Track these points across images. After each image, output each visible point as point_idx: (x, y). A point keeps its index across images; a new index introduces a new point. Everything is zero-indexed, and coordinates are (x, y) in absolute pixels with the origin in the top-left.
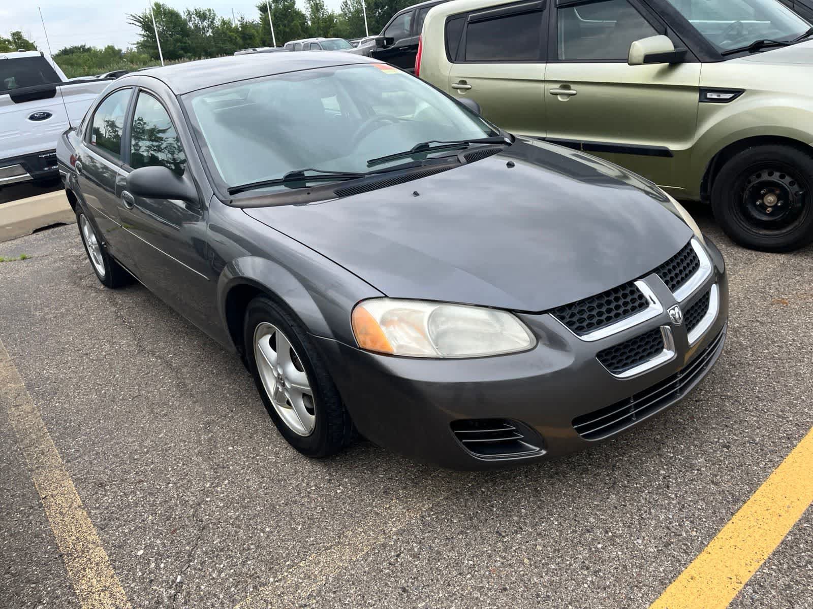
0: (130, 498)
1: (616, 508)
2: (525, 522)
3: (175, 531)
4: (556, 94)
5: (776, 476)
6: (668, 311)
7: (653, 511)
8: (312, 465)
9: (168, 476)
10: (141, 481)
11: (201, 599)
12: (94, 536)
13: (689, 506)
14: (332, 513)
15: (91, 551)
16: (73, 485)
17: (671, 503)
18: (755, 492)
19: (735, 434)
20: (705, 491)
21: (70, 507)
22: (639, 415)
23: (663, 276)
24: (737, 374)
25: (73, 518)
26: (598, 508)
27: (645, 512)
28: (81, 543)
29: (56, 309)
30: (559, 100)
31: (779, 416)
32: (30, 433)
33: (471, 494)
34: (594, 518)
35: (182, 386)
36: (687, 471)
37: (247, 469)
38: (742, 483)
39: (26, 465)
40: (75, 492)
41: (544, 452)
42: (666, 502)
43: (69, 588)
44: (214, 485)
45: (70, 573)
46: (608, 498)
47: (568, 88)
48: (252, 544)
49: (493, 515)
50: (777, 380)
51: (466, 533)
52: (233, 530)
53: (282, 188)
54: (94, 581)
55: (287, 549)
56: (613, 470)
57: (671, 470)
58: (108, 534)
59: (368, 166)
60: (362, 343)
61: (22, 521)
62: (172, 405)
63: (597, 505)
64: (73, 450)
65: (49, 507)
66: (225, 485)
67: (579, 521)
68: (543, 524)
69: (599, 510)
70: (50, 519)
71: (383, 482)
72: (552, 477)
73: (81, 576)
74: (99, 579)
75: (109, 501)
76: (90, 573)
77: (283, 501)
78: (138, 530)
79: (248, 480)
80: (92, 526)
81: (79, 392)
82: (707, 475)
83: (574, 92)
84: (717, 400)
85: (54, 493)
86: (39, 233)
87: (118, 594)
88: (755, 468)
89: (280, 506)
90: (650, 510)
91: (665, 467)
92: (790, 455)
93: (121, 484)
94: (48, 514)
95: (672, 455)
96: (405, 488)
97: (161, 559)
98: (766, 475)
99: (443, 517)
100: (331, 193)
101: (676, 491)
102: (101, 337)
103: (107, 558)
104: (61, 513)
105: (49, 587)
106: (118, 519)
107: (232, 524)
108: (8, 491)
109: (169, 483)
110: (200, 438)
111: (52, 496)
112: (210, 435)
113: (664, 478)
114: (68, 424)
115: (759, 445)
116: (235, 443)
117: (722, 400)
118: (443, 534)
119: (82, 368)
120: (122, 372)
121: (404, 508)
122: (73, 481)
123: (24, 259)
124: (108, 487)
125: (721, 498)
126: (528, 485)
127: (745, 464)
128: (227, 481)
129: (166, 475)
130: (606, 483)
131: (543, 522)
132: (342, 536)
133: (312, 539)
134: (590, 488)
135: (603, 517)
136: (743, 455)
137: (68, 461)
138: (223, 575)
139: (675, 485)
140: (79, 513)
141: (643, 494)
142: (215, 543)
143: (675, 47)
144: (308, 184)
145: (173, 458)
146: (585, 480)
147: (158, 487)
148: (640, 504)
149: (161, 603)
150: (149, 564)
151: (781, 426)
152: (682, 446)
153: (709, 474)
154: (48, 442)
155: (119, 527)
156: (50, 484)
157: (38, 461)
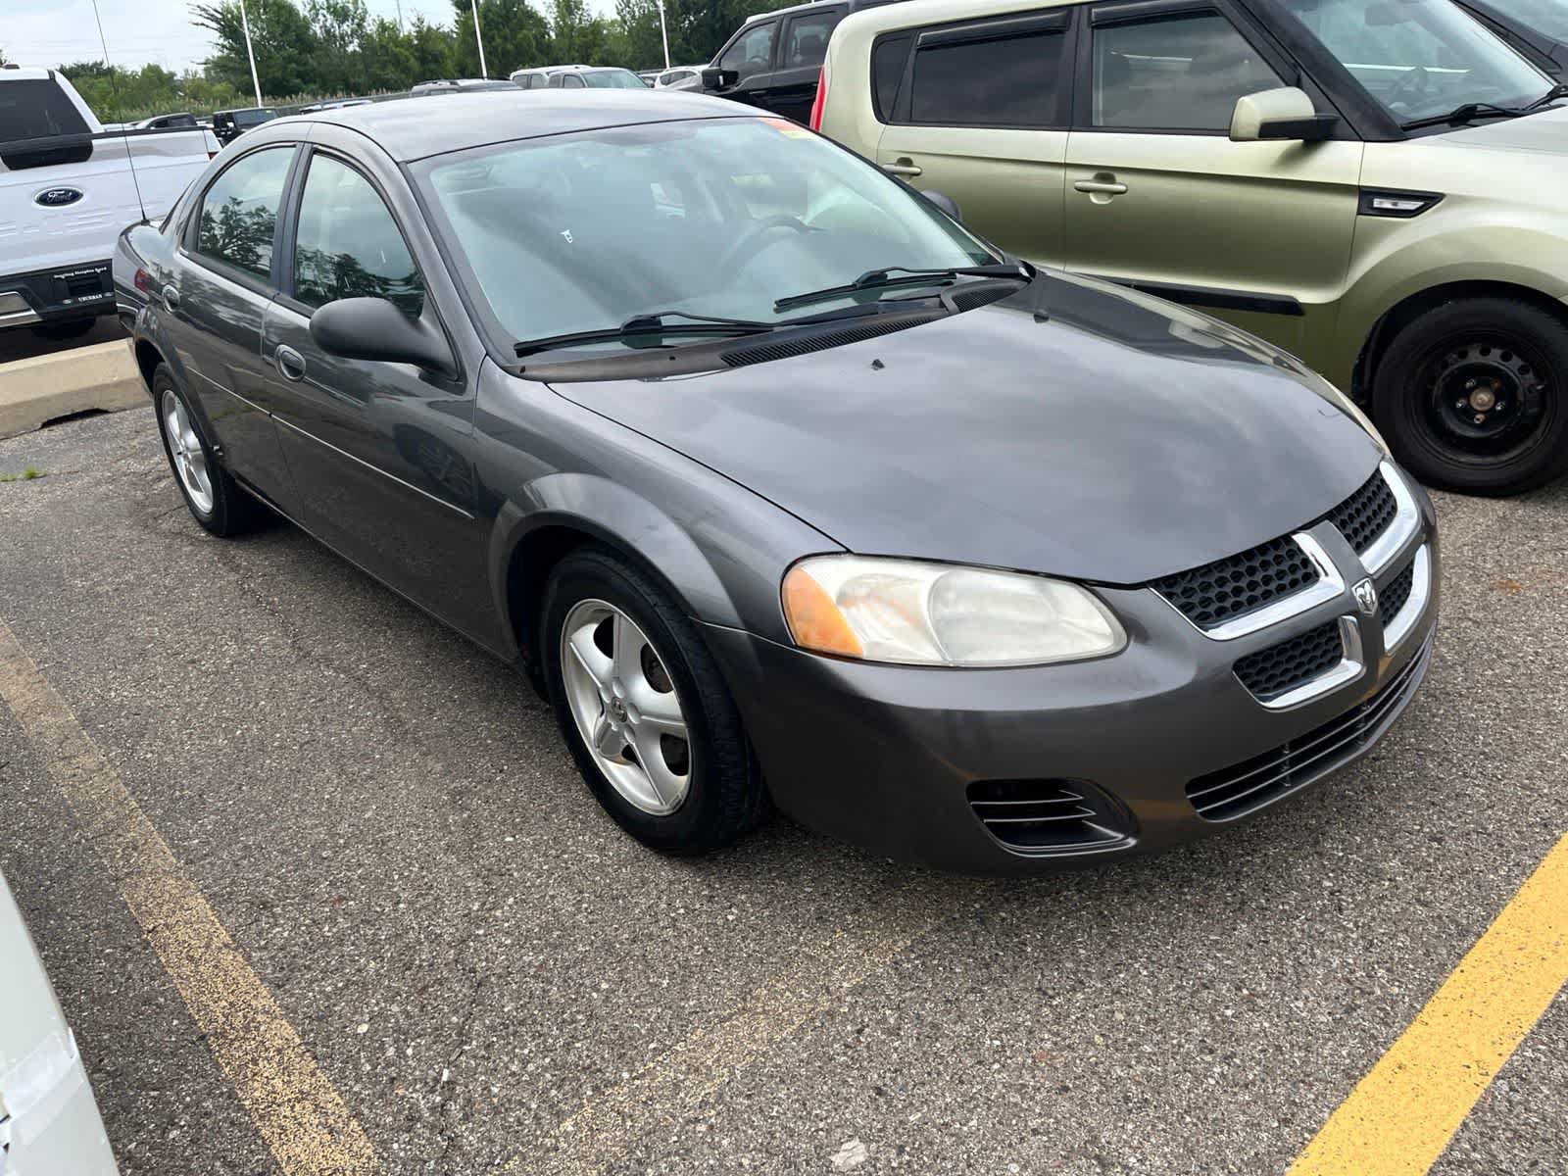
0: (327, 928)
1: (1251, 946)
2: (1086, 971)
3: (425, 988)
4: (1088, 191)
5: (1531, 891)
6: (1353, 589)
7: (1317, 952)
8: (674, 869)
9: (395, 889)
10: (341, 899)
11: (496, 1111)
12: (264, 999)
13: (1382, 942)
14: (723, 956)
15: (262, 1028)
16: (208, 906)
17: (1349, 937)
18: (1495, 918)
19: (1450, 818)
20: (1407, 916)
21: (207, 946)
22: (1296, 777)
23: (1342, 526)
24: (1442, 712)
25: (216, 967)
26: (1219, 946)
27: (1305, 953)
28: (240, 1014)
29: (116, 574)
30: (1091, 201)
31: (1524, 787)
32: (103, 809)
33: (982, 922)
34: (1212, 963)
35: (394, 723)
36: (1372, 882)
37: (549, 877)
38: (1471, 904)
39: (103, 869)
40: (212, 918)
41: (1132, 842)
42: (1340, 935)
43: (229, 1097)
44: (488, 906)
45: (227, 1069)
46: (1235, 929)
47: (1111, 180)
48: (578, 1012)
49: (1027, 958)
50: (1515, 725)
51: (981, 991)
52: (537, 987)
53: (617, 347)
54: (278, 1083)
55: (647, 1020)
56: (1238, 880)
57: (1343, 880)
58: (292, 995)
59: (777, 311)
60: (801, 636)
61: (111, 973)
62: (381, 759)
63: (1217, 942)
64: (197, 841)
65: (164, 947)
66: (510, 906)
67: (1186, 970)
68: (1122, 976)
69: (1220, 950)
70: (169, 970)
71: (814, 901)
72: (1127, 892)
73: (249, 1075)
74: (286, 1079)
75: (286, 934)
76: (267, 1069)
77: (626, 936)
78: (352, 988)
79: (553, 897)
80: (258, 982)
81: (191, 733)
82: (1407, 890)
83: (1122, 188)
84: (1411, 757)
85: (172, 921)
86: (54, 428)
87: (330, 1105)
88: (1492, 876)
89: (622, 943)
90: (1312, 949)
91: (1331, 875)
92: (1551, 854)
93: (305, 904)
94: (163, 961)
95: (1341, 854)
96: (856, 911)
97: (405, 1041)
98: (1513, 890)
99: (936, 962)
100: (715, 358)
101: (1355, 917)
102: (217, 630)
103: (298, 1040)
104: (191, 959)
105: (188, 1095)
106: (308, 968)
107: (533, 977)
108: (73, 918)
109: (398, 903)
110: (446, 820)
111: (166, 926)
112: (465, 815)
113: (1332, 894)
114: (178, 793)
115: (1494, 836)
116: (516, 829)
117: (1420, 756)
118: (938, 992)
119: (188, 687)
120: (271, 696)
121: (859, 947)
122: (205, 899)
123: (32, 477)
124: (278, 910)
125: (1436, 928)
126: (1084, 907)
127: (1473, 870)
128: (511, 900)
129: (390, 887)
130: (1226, 903)
131: (1120, 972)
132: (749, 997)
133: (691, 1003)
134: (1199, 912)
135: (1229, 962)
136: (1467, 854)
137: (189, 862)
138: (531, 1067)
139: (1352, 906)
140: (227, 957)
141: (1297, 923)
142: (506, 1010)
143: (1317, 110)
144: (666, 342)
145: (399, 857)
146: (1189, 897)
147: (378, 909)
148: (1293, 939)
149: (419, 1120)
150: (382, 1048)
151: (1530, 804)
152: (1357, 838)
153: (1411, 887)
154: (141, 827)
155: (312, 982)
156: (160, 905)
157: (128, 861)
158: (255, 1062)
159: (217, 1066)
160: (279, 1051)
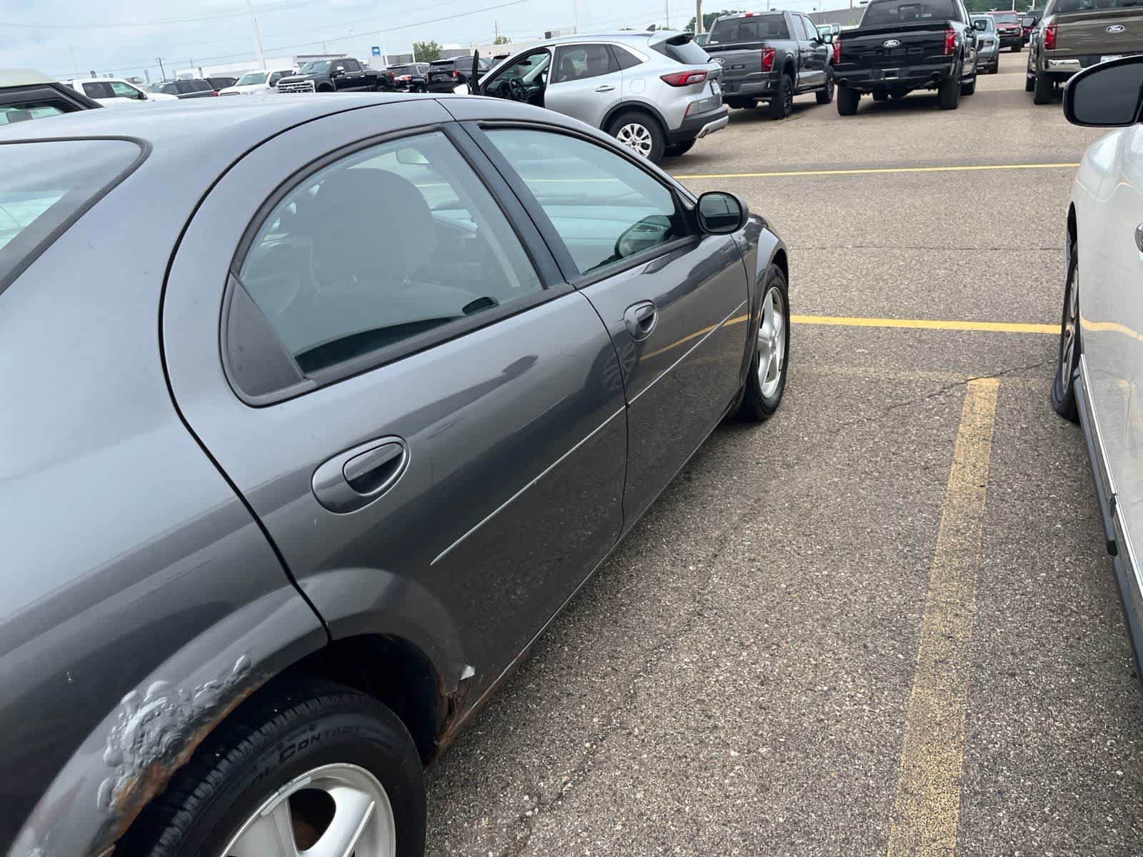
9: (871, 446)
10: (894, 454)
12: (960, 440)
15: (969, 433)
16: (949, 481)
21: (964, 467)
25: (967, 459)
28: (973, 441)
39: (984, 529)
40: (952, 476)
43: (998, 424)
45: (992, 430)
54: (979, 419)
58: (949, 436)
61: (1013, 480)
64: (924, 515)
65: (982, 477)
70: (987, 468)
73: (986, 425)
74: (975, 419)
75: (929, 455)
76: (978, 424)
77: (829, 398)
78: (926, 427)
79: (828, 415)
80: (956, 445)
85: (970, 485)
87: (968, 408)
89: (833, 396)
93: (910, 460)
94: (987, 472)
97: (928, 409)
103: (961, 425)
104: (975, 466)
105: (1012, 431)
106: (934, 440)
108: (1017, 514)
111: (974, 484)
122: (947, 485)
137: (937, 506)
154: (944, 541)
155: (939, 436)
156: (970, 494)
157: (968, 525)
158: (981, 427)
159: (994, 432)
160: (970, 425)
